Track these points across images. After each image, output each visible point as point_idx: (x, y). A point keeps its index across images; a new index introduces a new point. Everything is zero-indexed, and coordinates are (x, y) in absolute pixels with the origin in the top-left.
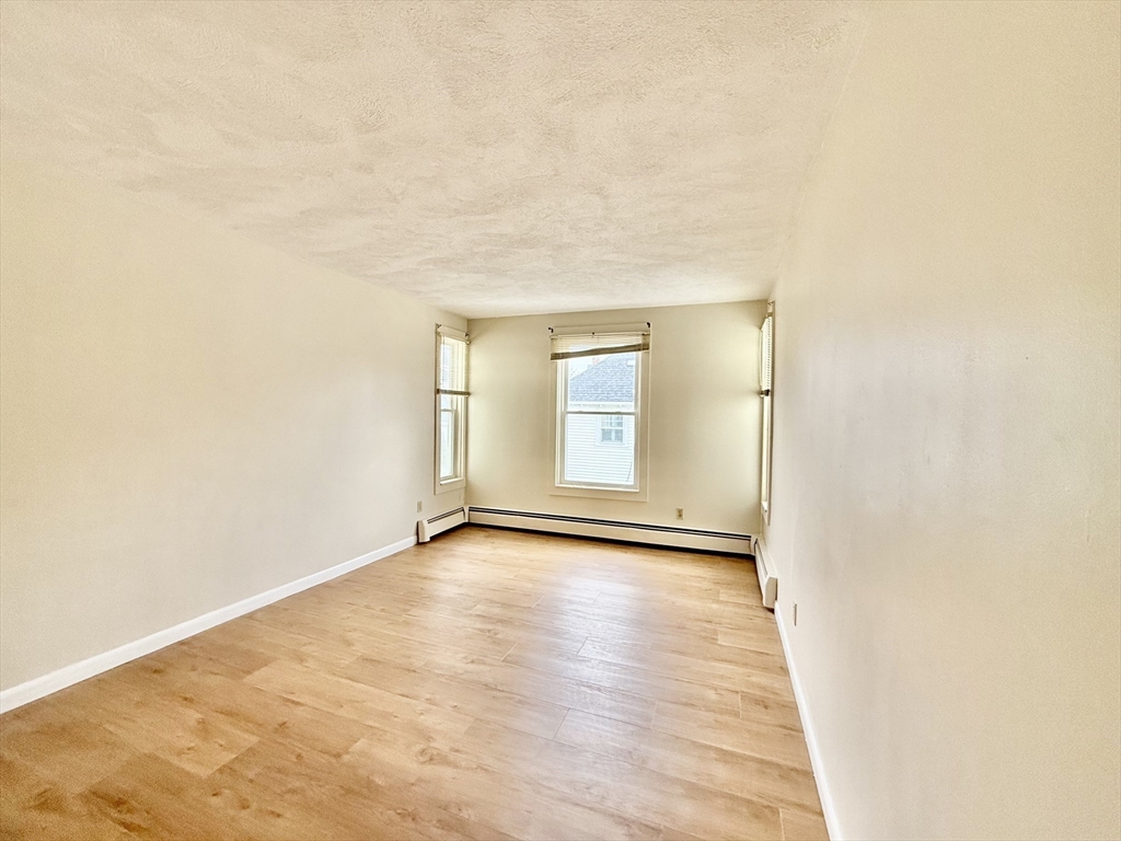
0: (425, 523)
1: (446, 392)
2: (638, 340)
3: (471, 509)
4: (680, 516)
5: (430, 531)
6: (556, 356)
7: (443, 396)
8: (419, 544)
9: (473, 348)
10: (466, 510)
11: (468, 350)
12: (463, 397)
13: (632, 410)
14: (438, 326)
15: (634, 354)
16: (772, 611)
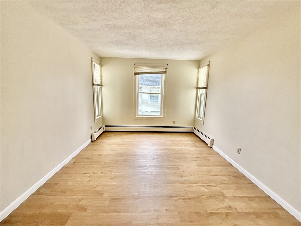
0: (94, 133)
1: (96, 85)
2: (163, 70)
3: (105, 126)
4: (174, 123)
5: (96, 136)
6: (136, 74)
7: (95, 86)
8: (92, 141)
9: (103, 68)
10: (104, 127)
11: (101, 69)
12: (100, 87)
13: (160, 92)
14: (92, 58)
15: (160, 75)
16: (211, 147)
